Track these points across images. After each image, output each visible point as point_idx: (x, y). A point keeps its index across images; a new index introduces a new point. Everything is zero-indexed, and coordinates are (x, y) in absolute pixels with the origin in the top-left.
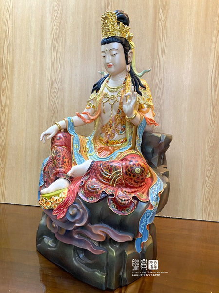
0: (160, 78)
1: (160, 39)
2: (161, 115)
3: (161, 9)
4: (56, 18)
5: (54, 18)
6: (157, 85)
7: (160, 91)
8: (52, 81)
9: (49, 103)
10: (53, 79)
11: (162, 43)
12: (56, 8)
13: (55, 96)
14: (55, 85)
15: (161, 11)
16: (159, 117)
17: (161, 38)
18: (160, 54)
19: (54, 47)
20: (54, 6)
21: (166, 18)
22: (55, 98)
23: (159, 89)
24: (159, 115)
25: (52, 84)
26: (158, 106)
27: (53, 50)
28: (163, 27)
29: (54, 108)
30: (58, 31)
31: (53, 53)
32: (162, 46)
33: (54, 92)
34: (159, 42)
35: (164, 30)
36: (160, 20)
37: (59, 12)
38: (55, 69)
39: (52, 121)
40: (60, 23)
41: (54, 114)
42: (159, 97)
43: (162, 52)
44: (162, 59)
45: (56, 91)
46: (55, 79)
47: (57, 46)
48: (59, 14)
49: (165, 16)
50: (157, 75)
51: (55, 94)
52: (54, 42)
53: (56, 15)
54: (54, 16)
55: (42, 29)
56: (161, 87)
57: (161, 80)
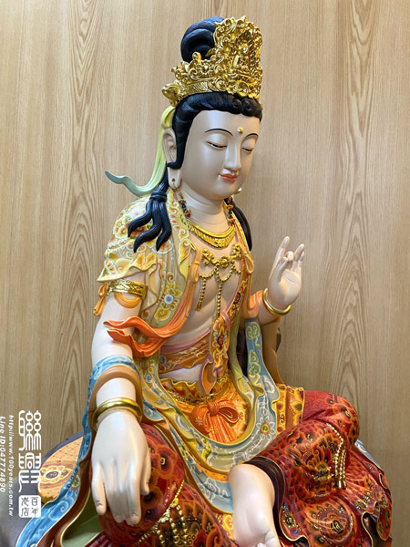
0: (358, 190)
1: (354, 88)
2: (361, 288)
3: (358, 12)
4: (84, 40)
5: (81, 38)
6: (348, 209)
7: (357, 225)
8: (74, 197)
9: (65, 254)
10: (77, 195)
11: (362, 101)
12: (85, 15)
13: (80, 236)
14: (82, 208)
15: (356, 18)
16: (356, 292)
17: (359, 86)
18: (356, 127)
19: (79, 113)
20: (81, 10)
21: (371, 35)
22: (82, 241)
23: (356, 218)
24: (356, 288)
25: (74, 207)
26: (355, 263)
27: (78, 119)
28: (364, 59)
29: (80, 268)
30: (91, 71)
31: (76, 127)
32: (362, 109)
33: (80, 225)
34: (353, 98)
35: (365, 66)
36: (353, 40)
37: (94, 23)
38: (82, 166)
39: (74, 301)
40: (96, 51)
41: (78, 281)
42: (356, 239)
43: (361, 124)
44: (361, 142)
45: (83, 222)
46: (83, 194)
47: (87, 108)
48: (92, 28)
49: (367, 31)
50: (348, 184)
51: (82, 231)
52: (79, 99)
53: (85, 32)
54: (81, 34)
55: (51, 66)
56: (359, 214)
57: (359, 195)
